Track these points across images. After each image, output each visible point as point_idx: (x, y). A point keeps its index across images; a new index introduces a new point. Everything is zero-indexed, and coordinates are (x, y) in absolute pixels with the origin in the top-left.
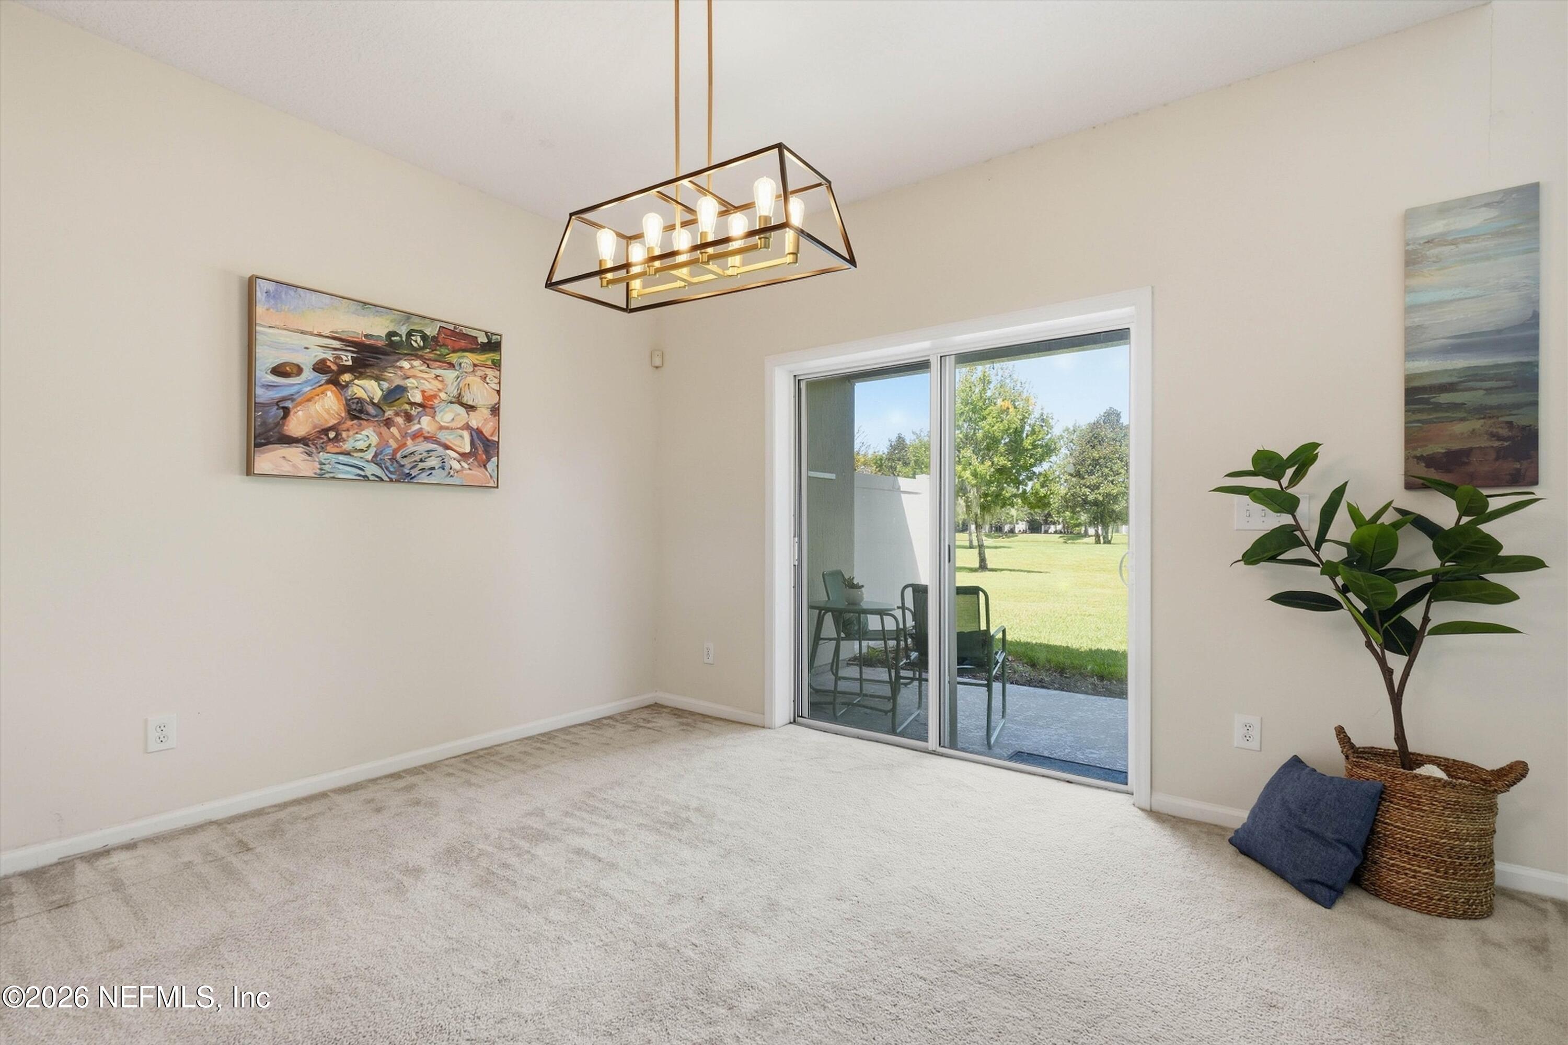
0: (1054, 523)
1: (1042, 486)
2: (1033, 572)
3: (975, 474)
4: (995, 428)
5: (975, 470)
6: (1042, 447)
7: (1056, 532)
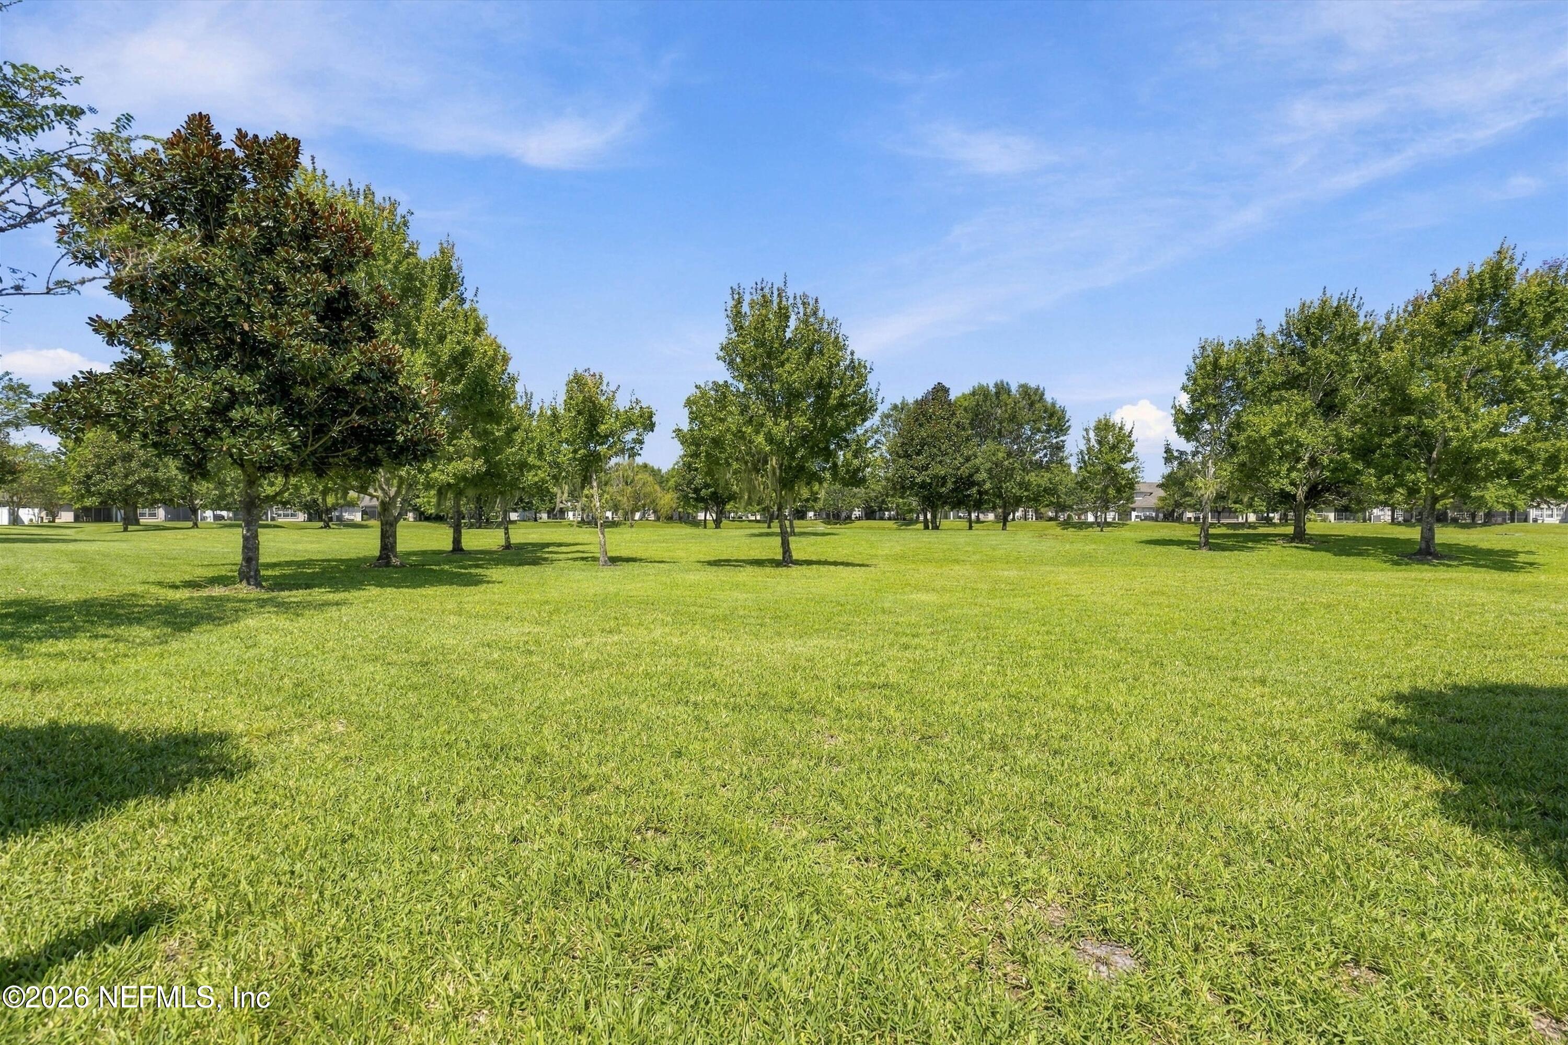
0: (888, 510)
1: (855, 456)
2: (853, 565)
3: (770, 439)
4: (795, 376)
5: (769, 432)
6: (854, 404)
7: (890, 519)
